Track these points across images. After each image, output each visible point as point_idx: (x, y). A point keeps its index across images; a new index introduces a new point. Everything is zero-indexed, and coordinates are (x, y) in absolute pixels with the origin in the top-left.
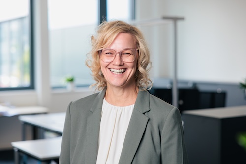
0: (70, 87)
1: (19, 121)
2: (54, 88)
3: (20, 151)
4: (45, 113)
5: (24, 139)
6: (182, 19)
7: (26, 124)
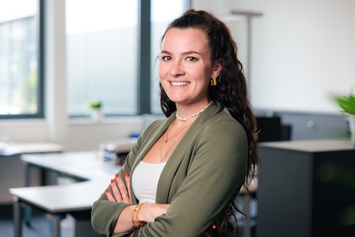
0: (95, 115)
1: (21, 162)
2: (72, 117)
3: (21, 201)
4: (59, 152)
5: (28, 184)
6: (259, 15)
7: (31, 165)
